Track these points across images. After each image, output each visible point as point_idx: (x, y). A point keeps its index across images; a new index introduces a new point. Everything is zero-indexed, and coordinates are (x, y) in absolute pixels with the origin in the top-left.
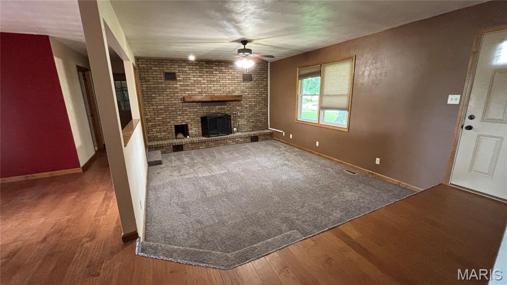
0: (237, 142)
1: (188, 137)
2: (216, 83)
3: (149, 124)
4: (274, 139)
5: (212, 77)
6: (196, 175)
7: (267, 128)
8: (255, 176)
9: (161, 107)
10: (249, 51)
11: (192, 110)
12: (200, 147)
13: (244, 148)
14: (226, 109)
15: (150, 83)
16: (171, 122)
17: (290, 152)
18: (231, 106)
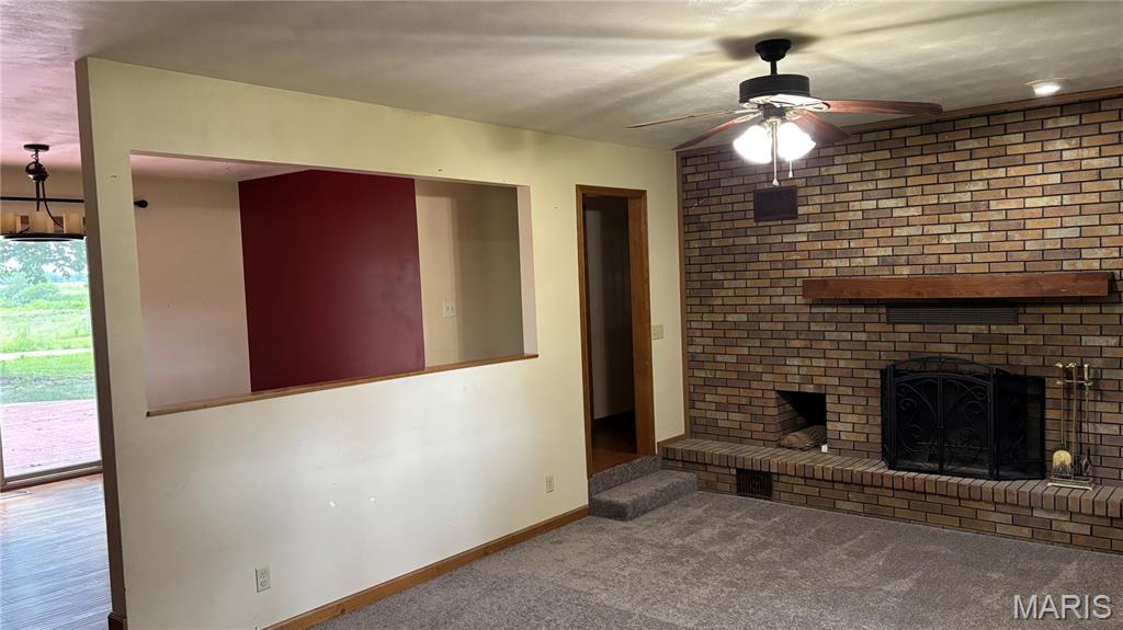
1: (824, 448)
2: (966, 217)
9: (736, 318)
18: (1047, 330)
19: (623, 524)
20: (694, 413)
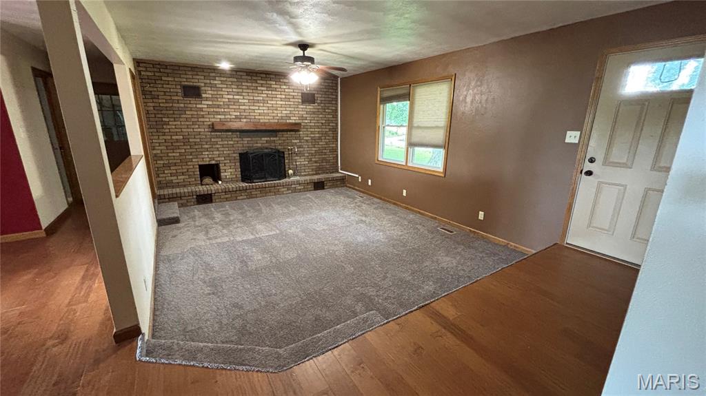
0: (295, 191)
1: (220, 182)
2: (262, 105)
3: (158, 162)
4: (346, 186)
5: (257, 95)
6: (232, 239)
7: (337, 172)
8: (319, 238)
9: (177, 137)
10: (311, 60)
11: (226, 142)
12: (238, 198)
13: (304, 199)
14: (277, 142)
15: (160, 101)
16: (194, 160)
17: (368, 204)
18: (284, 138)
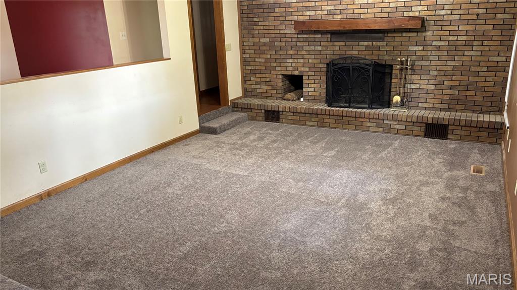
1: (302, 99)
4: (501, 144)
7: (501, 111)
9: (264, 40)
11: (313, 48)
18: (395, 44)
19: (215, 136)
20: (246, 86)
